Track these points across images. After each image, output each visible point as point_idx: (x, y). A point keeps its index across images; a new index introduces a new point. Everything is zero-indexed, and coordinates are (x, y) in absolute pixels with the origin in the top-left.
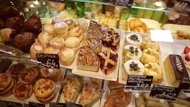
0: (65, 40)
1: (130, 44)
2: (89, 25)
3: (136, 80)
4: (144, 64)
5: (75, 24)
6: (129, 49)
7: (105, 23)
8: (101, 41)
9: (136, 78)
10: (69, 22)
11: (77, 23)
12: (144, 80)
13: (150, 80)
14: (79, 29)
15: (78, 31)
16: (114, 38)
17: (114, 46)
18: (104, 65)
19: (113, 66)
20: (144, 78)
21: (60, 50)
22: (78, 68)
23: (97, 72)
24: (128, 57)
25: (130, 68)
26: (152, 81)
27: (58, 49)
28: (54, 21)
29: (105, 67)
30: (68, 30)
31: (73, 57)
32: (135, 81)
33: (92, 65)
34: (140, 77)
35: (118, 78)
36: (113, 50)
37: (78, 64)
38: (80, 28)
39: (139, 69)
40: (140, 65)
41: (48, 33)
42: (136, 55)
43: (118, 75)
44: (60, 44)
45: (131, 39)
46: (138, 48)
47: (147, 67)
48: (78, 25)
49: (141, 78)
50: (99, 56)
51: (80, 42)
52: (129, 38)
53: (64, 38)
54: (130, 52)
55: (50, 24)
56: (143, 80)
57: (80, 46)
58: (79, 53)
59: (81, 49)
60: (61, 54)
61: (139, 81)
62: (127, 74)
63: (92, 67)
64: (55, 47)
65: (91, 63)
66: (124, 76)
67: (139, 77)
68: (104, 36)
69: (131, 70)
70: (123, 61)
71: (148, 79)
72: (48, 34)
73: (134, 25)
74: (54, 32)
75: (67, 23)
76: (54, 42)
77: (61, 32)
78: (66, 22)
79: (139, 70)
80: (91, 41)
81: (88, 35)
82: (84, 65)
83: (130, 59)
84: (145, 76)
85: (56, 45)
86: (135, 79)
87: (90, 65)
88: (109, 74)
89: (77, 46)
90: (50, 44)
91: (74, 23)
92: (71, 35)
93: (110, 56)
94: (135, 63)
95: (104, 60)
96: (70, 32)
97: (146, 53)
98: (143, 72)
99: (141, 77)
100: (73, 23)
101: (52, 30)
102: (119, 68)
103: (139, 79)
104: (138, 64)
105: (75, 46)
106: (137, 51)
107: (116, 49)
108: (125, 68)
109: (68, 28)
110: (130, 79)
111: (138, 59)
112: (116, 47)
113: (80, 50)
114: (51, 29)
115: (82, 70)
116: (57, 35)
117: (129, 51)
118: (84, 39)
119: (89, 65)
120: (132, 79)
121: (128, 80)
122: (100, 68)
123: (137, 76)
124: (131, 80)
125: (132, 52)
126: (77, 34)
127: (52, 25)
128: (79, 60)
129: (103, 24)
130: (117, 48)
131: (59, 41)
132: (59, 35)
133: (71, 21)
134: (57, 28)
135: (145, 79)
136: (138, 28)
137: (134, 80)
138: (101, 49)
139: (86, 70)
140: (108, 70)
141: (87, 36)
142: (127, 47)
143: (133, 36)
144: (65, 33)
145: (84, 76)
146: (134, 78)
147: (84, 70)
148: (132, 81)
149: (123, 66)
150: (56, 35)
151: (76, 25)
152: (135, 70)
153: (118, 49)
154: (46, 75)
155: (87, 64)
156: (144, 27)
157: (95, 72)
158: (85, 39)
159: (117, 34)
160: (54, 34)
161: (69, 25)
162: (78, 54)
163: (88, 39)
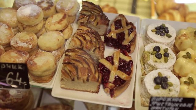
0: (38, 38)
1: (154, 42)
2: (80, 10)
3: (164, 105)
4: (179, 77)
5: (56, 8)
6: (151, 50)
7: (111, 5)
8: (103, 38)
9: (165, 102)
10: (45, 5)
11: (59, 7)
12: (179, 106)
13: (190, 105)
14: (64, 17)
15: (61, 20)
16: (126, 32)
17: (126, 46)
18: (108, 79)
19: (124, 81)
20: (178, 102)
21: (30, 56)
22: (62, 86)
23: (97, 92)
24: (151, 66)
25: (154, 85)
26: (193, 106)
27: (26, 55)
28: (17, 2)
29: (111, 84)
30: (44, 18)
31: (53, 66)
32: (164, 108)
33: (88, 80)
34: (172, 100)
35: (134, 102)
36: (125, 54)
37: (62, 80)
38: (65, 15)
39: (171, 85)
40: (173, 79)
41: (8, 25)
42: (166, 61)
43: (134, 97)
44: (30, 44)
45: (156, 33)
46: (169, 49)
47: (185, 83)
48: (62, 10)
49: (174, 102)
50: (100, 65)
51: (66, 40)
52: (152, 31)
53: (36, 34)
54: (154, 56)
55: (9, 8)
56: (177, 105)
57: (66, 48)
58: (64, 60)
59: (67, 53)
60: (31, 62)
61: (170, 107)
62: (150, 94)
63: (87, 84)
64: (20, 51)
65: (85, 77)
66: (144, 99)
67: (169, 100)
68: (109, 28)
69: (155, 88)
70: (143, 72)
71: (187, 104)
72: (7, 27)
73: (164, 6)
74: (19, 22)
75: (41, 7)
76: (19, 42)
77: (32, 23)
78: (39, 4)
79: (171, 88)
80: (85, 39)
81: (80, 28)
82: (73, 80)
83: (154, 68)
84: (180, 98)
85: (22, 47)
86: (163, 103)
87: (84, 82)
88: (117, 96)
89: (60, 48)
90: (12, 44)
91: (54, 6)
92: (49, 28)
93: (119, 64)
94: (164, 76)
95: (109, 72)
96: (47, 22)
97: (184, 57)
98: (179, 91)
99: (174, 100)
100: (52, 6)
101: (15, 19)
102: (135, 85)
103: (169, 104)
104: (168, 77)
105: (56, 48)
106: (166, 55)
107: (129, 51)
108: (145, 85)
109: (44, 15)
110: (154, 103)
111: (169, 69)
112: (130, 47)
113: (66, 55)
114: (13, 17)
115: (70, 89)
116: (24, 29)
117: (152, 54)
118: (73, 34)
119: (82, 81)
120: (158, 104)
121: (151, 105)
122: (101, 86)
123: (167, 99)
124: (156, 105)
125: (159, 57)
126: (60, 27)
127: (15, 10)
128: (64, 72)
129: (107, 6)
130: (132, 49)
131: (27, 39)
132: (27, 29)
133: (48, 2)
134: (24, 16)
135: (180, 103)
136: (171, 11)
137: (160, 106)
138: (103, 51)
139: (76, 90)
140: (116, 90)
141: (77, 29)
142: (149, 48)
143: (160, 27)
144: (37, 24)
145: (73, 101)
146: (161, 101)
147: (74, 90)
148: (157, 108)
149: (142, 81)
150: (21, 28)
151: (58, 10)
152: (164, 88)
153: (133, 51)
154: (3, 101)
155: (78, 78)
156: (181, 9)
157: (93, 92)
158: (75, 34)
159: (131, 24)
160: (17, 27)
161: (45, 9)
162: (62, 62)
163: (79, 35)
